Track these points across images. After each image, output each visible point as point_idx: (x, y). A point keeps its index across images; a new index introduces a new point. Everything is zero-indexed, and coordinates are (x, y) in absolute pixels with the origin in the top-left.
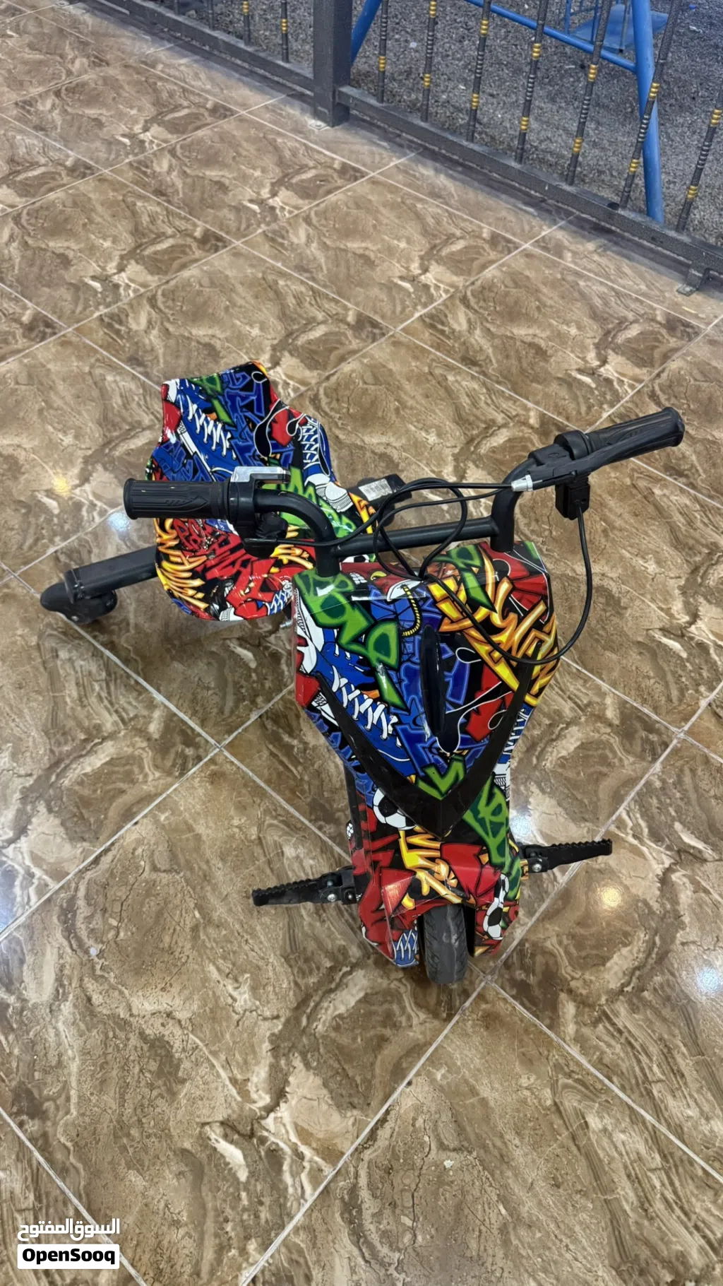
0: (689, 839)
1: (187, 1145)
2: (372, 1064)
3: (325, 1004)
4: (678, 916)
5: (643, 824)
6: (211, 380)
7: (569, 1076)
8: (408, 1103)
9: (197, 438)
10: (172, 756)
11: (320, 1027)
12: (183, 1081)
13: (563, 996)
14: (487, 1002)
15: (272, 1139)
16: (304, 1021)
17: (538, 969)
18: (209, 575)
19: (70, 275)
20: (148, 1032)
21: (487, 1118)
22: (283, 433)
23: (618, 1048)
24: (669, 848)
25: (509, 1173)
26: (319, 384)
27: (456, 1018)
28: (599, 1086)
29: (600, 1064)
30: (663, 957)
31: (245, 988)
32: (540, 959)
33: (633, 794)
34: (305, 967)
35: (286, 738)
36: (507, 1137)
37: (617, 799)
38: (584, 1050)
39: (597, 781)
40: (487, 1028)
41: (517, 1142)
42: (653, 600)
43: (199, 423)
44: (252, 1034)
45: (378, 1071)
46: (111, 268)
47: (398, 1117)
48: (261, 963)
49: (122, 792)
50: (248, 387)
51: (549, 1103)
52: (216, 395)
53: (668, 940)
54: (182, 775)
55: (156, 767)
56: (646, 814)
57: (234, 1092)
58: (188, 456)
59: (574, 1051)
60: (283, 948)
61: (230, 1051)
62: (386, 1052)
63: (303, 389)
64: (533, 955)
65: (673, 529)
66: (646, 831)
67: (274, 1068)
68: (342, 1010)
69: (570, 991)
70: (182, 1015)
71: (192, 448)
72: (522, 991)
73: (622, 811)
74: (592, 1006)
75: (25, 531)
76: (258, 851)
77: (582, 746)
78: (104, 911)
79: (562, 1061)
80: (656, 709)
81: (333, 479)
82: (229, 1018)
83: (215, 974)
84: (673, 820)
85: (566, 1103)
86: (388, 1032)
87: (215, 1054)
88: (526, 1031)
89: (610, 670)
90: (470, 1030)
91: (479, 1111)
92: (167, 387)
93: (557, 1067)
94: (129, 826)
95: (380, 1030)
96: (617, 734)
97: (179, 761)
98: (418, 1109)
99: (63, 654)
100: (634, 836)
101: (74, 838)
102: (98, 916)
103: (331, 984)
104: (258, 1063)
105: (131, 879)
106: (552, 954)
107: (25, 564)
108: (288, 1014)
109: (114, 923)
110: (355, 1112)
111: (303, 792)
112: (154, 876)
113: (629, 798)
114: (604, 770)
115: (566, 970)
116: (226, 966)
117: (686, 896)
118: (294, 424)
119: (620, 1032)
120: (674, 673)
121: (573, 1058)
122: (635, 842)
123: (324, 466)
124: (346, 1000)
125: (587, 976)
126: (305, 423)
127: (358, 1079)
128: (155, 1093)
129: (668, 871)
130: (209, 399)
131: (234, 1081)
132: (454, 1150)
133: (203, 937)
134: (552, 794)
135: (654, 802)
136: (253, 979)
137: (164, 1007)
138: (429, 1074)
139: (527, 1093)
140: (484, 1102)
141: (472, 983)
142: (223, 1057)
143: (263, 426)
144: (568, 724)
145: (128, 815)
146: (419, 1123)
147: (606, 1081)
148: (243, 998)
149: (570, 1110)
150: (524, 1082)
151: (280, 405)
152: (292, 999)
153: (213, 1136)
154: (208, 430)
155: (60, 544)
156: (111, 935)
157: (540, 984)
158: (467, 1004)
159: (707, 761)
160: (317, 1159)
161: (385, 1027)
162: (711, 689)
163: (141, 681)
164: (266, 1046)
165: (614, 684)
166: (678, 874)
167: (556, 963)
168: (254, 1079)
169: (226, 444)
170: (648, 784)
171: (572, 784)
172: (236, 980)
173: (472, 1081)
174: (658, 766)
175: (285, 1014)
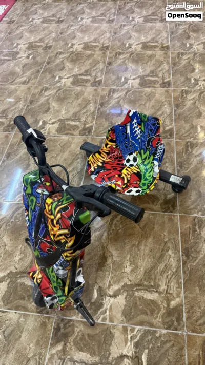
0: (144, 358)
3: (25, 278)
6: (145, 116)
8: (10, 316)
9: (131, 130)
13: (62, 343)
14: (48, 320)
16: (19, 276)
17: (67, 330)
21: (16, 340)
22: (155, 144)
24: (136, 352)
27: (39, 314)
31: (20, 257)
32: (70, 329)
33: (147, 328)
37: (141, 324)
38: (50, 359)
40: (41, 325)
43: (135, 126)
44: (10, 266)
45: (15, 302)
47: (6, 315)
48: (28, 256)
50: (154, 125)
51: (29, 357)
52: (144, 122)
58: (126, 132)
62: (21, 301)
64: (70, 326)
66: (136, 340)
68: (26, 283)
69: (65, 344)
70: (7, 248)
72: (57, 329)
73: (137, 328)
77: (152, 301)
79: (43, 353)
80: (188, 318)
81: (159, 165)
82: (11, 258)
84: (148, 348)
85: (31, 362)
86: (26, 298)
88: (46, 337)
90: (38, 321)
91: (17, 337)
92: (130, 111)
93: (40, 354)
96: (166, 310)
98: (10, 319)
100: (131, 337)
106: (74, 332)
113: (144, 328)
114: (149, 313)
115: (71, 339)
118: (158, 143)
121: (45, 357)
122: (129, 339)
123: (159, 161)
125: (73, 347)
126: (161, 145)
130: (141, 121)
132: (4, 336)
135: (150, 338)
139: (29, 348)
140: (20, 337)
141: (52, 313)
143: (151, 138)
146: (7, 322)
148: (17, 258)
150: (31, 345)
151: (159, 135)
152: (22, 270)
154: (136, 130)
157: (62, 333)
158: (45, 315)
164: (8, 271)
166: (128, 361)
167: (72, 335)
169: (139, 136)
170: (155, 332)
173: (24, 330)
175: (18, 270)
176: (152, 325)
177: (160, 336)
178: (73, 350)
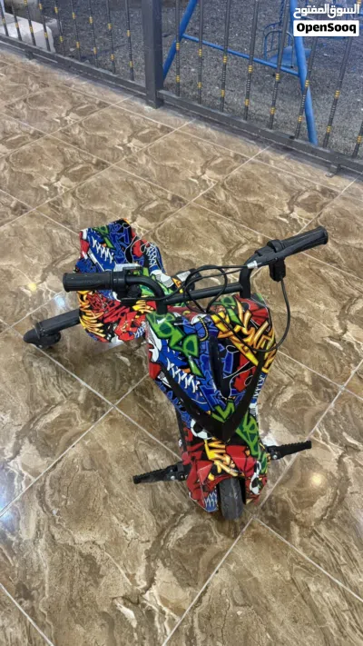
0: (351, 440)
1: (105, 610)
2: (198, 563)
3: (172, 533)
4: (348, 479)
5: (327, 434)
6: (103, 228)
7: (298, 564)
8: (217, 582)
9: (97, 256)
10: (90, 411)
11: (170, 545)
12: (102, 577)
13: (292, 523)
14: (254, 528)
15: (149, 604)
16: (162, 543)
17: (279, 510)
18: (106, 321)
19: (34, 184)
20: (83, 552)
21: (258, 588)
22: (138, 252)
23: (322, 549)
24: (341, 445)
25: (270, 616)
26: (155, 229)
27: (239, 537)
28: (313, 568)
29: (313, 557)
30: (342, 500)
31: (131, 527)
32: (279, 505)
33: (321, 419)
34: (161, 515)
35: (147, 400)
36: (269, 597)
37: (314, 422)
38: (305, 550)
39: (303, 414)
40: (255, 541)
41: (274, 600)
42: (324, 323)
43: (98, 248)
44: (136, 550)
45: (201, 566)
46: (53, 179)
47: (213, 589)
48: (139, 514)
49: (66, 431)
50: (121, 231)
51: (289, 578)
52: (106, 235)
53: (344, 492)
54: (95, 421)
55: (83, 418)
56: (328, 429)
57: (128, 580)
58: (94, 264)
59: (300, 551)
60: (149, 506)
61: (125, 559)
62: (204, 557)
63: (147, 231)
64: (276, 503)
65: (331, 289)
66: (329, 438)
67: (148, 567)
68: (181, 536)
69: (296, 520)
70: (100, 542)
71: (95, 260)
72: (272, 521)
73: (316, 428)
74: (307, 527)
75: (15, 306)
76: (135, 457)
77: (294, 397)
78: (59, 491)
79: (294, 557)
80: (329, 376)
81: (164, 272)
82: (124, 542)
83: (116, 521)
84: (342, 431)
85: (298, 578)
86: (205, 546)
87: (118, 562)
88: (275, 542)
89: (306, 358)
90: (246, 543)
91: (253, 585)
92: (82, 233)
93: (292, 559)
94: (70, 448)
95: (201, 545)
96: (312, 389)
97: (94, 414)
98: (222, 585)
99: (35, 364)
100: (324, 440)
101: (43, 455)
102: (56, 494)
103: (175, 523)
104: (139, 565)
105: (72, 475)
106: (286, 502)
107: (15, 321)
108: (154, 539)
109: (64, 497)
110: (190, 588)
111: (156, 427)
112: (83, 472)
113: (319, 421)
114: (306, 408)
115: (293, 510)
116: (122, 517)
117: (351, 469)
118: (143, 247)
119: (323, 540)
120: (337, 358)
121: (300, 555)
122: (324, 443)
123: (159, 266)
124: (183, 531)
125: (304, 512)
126: (149, 246)
127: (191, 571)
128: (88, 583)
129: (341, 456)
130: (102, 237)
131: (128, 575)
132: (242, 606)
133: (109, 502)
134: (281, 421)
135: (332, 422)
136: (135, 522)
137: (91, 539)
138: (227, 567)
139: (277, 574)
140: (255, 579)
141: (246, 518)
142: (122, 563)
143: (129, 249)
144: (287, 386)
145: (69, 443)
146: (223, 592)
147: (317, 566)
148: (131, 532)
149: (300, 583)
150: (275, 568)
151: (137, 238)
152: (155, 532)
153: (118, 605)
154: (102, 252)
155: (32, 311)
156: (63, 503)
157: (280, 518)
158: (244, 530)
159: (357, 401)
160: (172, 614)
161: (203, 543)
162: (356, 365)
163: (74, 375)
164: (144, 556)
165: (308, 365)
166: (346, 458)
167: (288, 506)
168: (138, 574)
169: (111, 258)
171: (291, 416)
172: (127, 523)
173: (249, 569)
174: (332, 405)
175: (152, 539)
178: (307, 513)
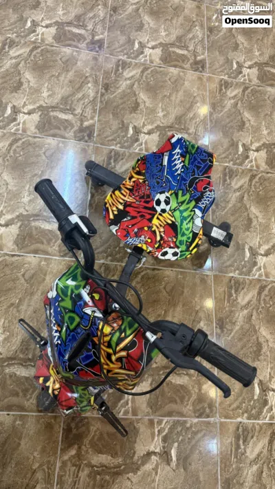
0: (173, 453)
2: (7, 397)
3: (16, 366)
4: (138, 469)
5: (166, 431)
6: (193, 146)
8: (2, 419)
9: (170, 161)
13: (76, 446)
14: (55, 421)
17: (80, 430)
18: (127, 209)
19: (231, 55)
21: (14, 450)
22: (201, 187)
23: (70, 480)
24: (164, 447)
26: (262, 172)
27: (42, 414)
30: (118, 474)
31: (3, 336)
32: (84, 428)
37: (170, 414)
39: (171, 402)
43: (175, 157)
50: (204, 161)
51: (34, 468)
52: (190, 153)
58: (161, 165)
62: (14, 398)
64: (84, 425)
66: (164, 434)
68: (18, 373)
69: (80, 448)
71: (165, 162)
72: (68, 430)
73: (165, 419)
74: (79, 459)
77: (182, 386)
81: (202, 218)
84: (177, 441)
85: (38, 474)
86: (21, 394)
88: (54, 442)
90: (41, 422)
91: (14, 445)
92: (173, 136)
93: (49, 462)
98: (2, 424)
100: (159, 431)
101: (16, 243)
103: (24, 363)
106: (89, 432)
113: (174, 418)
114: (178, 401)
117: (148, 467)
118: (205, 188)
119: (77, 476)
121: (56, 466)
122: (157, 433)
123: (204, 211)
124: (22, 372)
125: (90, 450)
126: (210, 191)
129: (154, 453)
130: (187, 152)
138: (16, 419)
139: (32, 458)
140: (19, 445)
143: (197, 178)
145: (36, 252)
147: (55, 484)
149: (36, 478)
150: (35, 454)
152: (10, 354)
154: (176, 162)
157: (75, 435)
158: (49, 414)
161: (22, 391)
166: (155, 458)
169: (179, 172)
170: (185, 422)
173: (24, 435)
174: (196, 420)
175: (4, 356)
176: (182, 415)
177: (191, 427)
178: (91, 453)
